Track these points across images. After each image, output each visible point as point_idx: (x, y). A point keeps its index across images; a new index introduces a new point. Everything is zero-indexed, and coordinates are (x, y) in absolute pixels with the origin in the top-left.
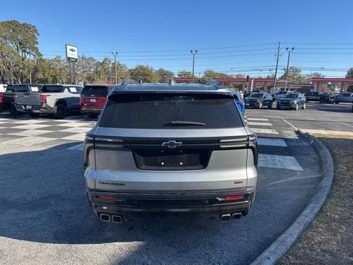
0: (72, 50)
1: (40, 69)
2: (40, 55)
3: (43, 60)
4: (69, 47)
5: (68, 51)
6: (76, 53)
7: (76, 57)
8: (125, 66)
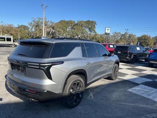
0: (108, 30)
1: (94, 38)
2: (96, 32)
3: (96, 35)
4: (107, 29)
5: (106, 30)
6: (109, 31)
7: (109, 33)
8: (135, 35)
